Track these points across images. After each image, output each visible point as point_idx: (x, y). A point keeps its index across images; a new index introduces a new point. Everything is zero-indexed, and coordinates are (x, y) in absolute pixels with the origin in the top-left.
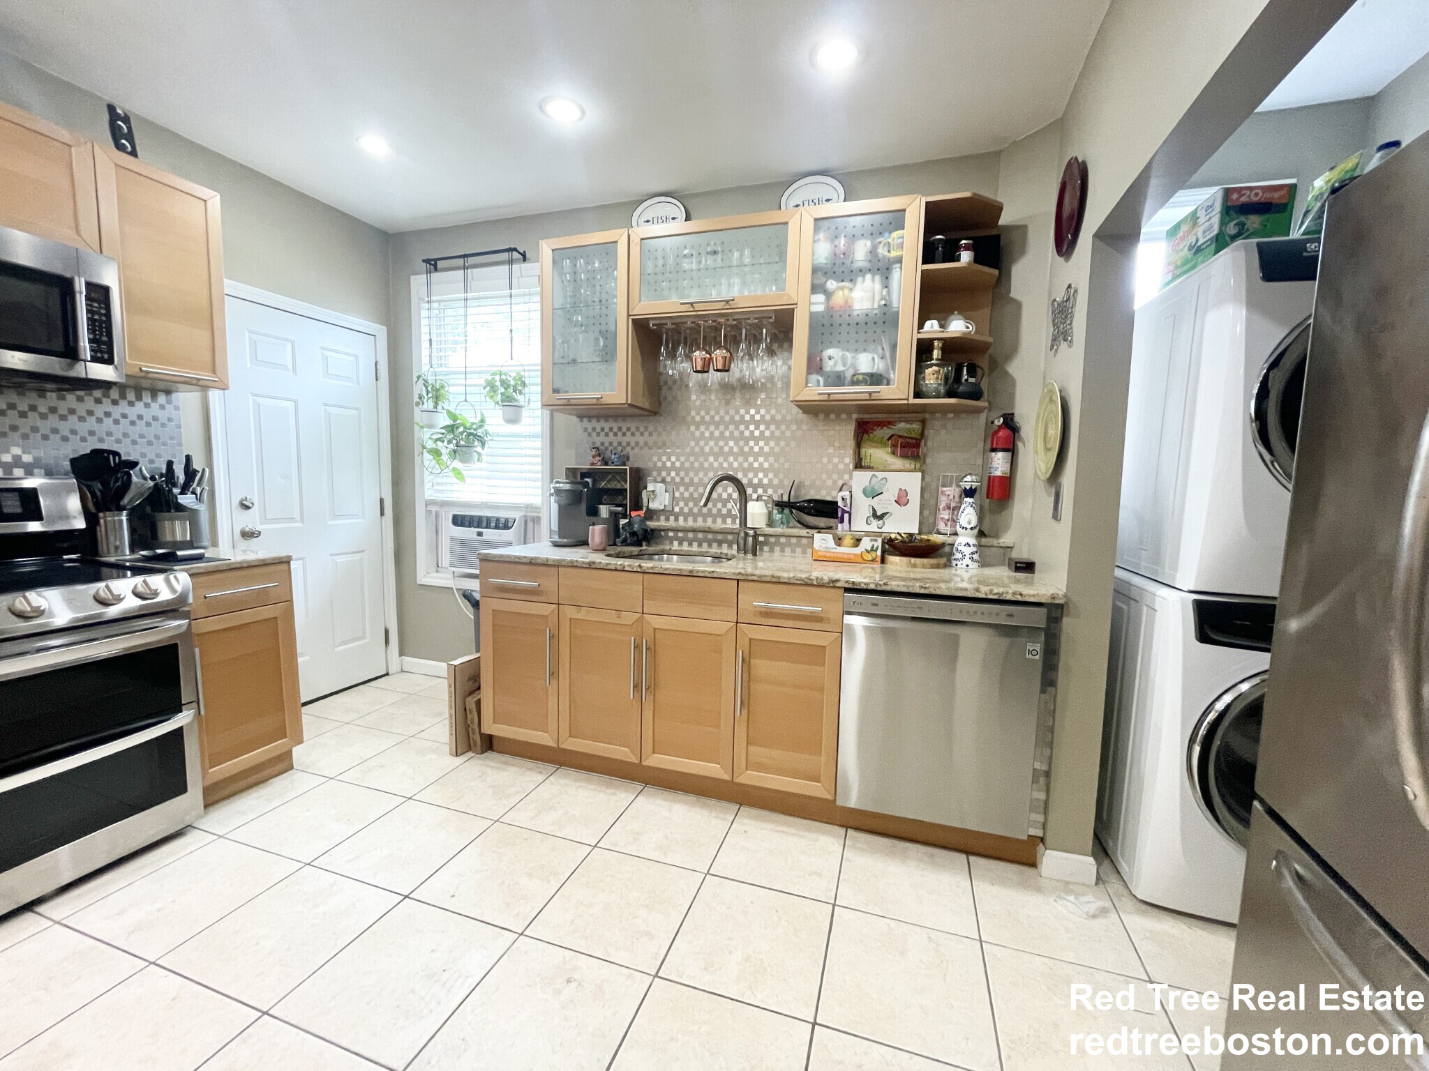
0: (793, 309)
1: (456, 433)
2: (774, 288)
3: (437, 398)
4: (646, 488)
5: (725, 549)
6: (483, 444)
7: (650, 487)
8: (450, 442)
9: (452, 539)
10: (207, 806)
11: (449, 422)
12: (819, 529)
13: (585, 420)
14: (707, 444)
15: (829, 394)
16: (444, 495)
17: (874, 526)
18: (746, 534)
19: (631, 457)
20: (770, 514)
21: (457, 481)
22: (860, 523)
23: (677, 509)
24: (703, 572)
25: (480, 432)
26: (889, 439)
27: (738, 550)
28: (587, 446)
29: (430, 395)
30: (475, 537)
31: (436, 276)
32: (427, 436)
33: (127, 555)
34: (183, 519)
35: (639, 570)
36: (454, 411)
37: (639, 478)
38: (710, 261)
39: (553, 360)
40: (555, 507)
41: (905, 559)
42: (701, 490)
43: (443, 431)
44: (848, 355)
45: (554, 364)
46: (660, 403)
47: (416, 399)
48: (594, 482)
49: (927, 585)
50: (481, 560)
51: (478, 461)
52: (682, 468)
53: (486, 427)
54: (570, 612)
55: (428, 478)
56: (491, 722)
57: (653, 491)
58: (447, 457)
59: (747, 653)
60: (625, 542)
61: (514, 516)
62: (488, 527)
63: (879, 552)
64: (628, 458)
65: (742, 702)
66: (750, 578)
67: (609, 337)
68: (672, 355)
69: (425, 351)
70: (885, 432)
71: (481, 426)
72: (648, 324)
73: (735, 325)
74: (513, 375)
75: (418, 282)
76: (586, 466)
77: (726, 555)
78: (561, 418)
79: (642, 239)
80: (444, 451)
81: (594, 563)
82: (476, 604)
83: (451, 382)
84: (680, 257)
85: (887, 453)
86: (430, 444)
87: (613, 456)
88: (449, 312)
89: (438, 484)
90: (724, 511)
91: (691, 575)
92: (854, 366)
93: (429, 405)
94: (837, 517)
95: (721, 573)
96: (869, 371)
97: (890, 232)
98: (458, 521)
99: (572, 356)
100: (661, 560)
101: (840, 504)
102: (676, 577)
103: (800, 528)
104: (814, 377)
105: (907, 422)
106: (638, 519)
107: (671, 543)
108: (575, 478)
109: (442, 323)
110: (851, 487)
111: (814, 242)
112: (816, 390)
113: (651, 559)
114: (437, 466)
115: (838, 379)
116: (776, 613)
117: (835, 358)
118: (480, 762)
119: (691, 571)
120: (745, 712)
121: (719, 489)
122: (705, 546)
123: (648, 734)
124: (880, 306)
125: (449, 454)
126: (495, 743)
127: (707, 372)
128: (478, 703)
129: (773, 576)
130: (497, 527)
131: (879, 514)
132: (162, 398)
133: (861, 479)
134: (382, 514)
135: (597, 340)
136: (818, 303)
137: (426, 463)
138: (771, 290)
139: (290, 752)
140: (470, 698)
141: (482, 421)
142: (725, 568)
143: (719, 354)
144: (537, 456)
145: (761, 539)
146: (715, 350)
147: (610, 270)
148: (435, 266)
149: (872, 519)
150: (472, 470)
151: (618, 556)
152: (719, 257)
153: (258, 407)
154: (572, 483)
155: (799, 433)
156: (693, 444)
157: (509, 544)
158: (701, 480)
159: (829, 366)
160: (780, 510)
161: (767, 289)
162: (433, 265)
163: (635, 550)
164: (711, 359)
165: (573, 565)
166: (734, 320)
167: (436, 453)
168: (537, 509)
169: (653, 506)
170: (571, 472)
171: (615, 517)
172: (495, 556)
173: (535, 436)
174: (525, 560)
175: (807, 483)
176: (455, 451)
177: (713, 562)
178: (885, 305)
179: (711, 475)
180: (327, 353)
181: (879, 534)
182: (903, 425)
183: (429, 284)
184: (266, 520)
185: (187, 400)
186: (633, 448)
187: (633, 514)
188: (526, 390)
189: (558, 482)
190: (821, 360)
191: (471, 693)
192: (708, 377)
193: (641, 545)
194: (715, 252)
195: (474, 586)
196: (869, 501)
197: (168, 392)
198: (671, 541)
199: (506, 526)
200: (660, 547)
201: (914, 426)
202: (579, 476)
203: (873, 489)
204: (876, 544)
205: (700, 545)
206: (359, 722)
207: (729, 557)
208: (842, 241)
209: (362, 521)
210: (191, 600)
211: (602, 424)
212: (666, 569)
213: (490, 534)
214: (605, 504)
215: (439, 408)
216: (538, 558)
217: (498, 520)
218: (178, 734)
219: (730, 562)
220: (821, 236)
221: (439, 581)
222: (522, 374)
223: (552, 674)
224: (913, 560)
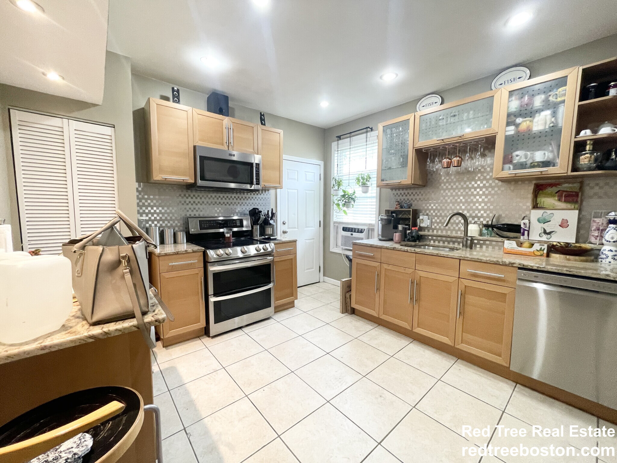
0: (496, 135)
1: (345, 198)
2: (486, 126)
3: (339, 185)
4: (419, 218)
5: (456, 245)
6: (354, 201)
7: (421, 217)
8: (343, 201)
9: (342, 236)
10: (275, 312)
11: (343, 194)
12: (509, 238)
13: (394, 190)
14: (449, 198)
15: (516, 174)
16: (340, 220)
17: (544, 238)
18: (467, 239)
19: (413, 205)
20: (481, 231)
21: (345, 215)
22: (535, 236)
23: (433, 227)
24: (443, 255)
25: (353, 197)
26: (556, 193)
27: (463, 246)
28: (394, 201)
29: (337, 184)
30: (350, 235)
31: (340, 142)
32: (335, 199)
33: (259, 238)
34: (270, 227)
35: (414, 252)
36: (344, 190)
37: (416, 214)
38: (452, 120)
39: (382, 168)
40: (380, 225)
41: (562, 256)
42: (445, 218)
43: (341, 197)
44: (529, 153)
45: (382, 170)
46: (427, 182)
47: (332, 186)
48: (396, 215)
49: (571, 270)
50: (353, 244)
51: (352, 207)
52: (437, 209)
53: (355, 195)
54: (385, 266)
55: (335, 213)
56: (355, 303)
57: (422, 219)
58: (342, 206)
59: (463, 292)
60: (409, 240)
61: (364, 228)
62: (355, 232)
63: (545, 251)
64: (411, 205)
65: (460, 313)
66: (466, 259)
67: (405, 157)
68: (433, 161)
69: (336, 169)
70: (555, 189)
71: (354, 195)
72: (422, 150)
73: (465, 146)
74: (366, 174)
75: (334, 145)
76: (393, 209)
77: (457, 248)
78: (384, 190)
79: (420, 116)
80: (341, 204)
81: (395, 248)
82: (350, 260)
83: (344, 179)
84: (438, 120)
85: (555, 200)
86: (336, 202)
87: (405, 205)
88: (344, 154)
89: (338, 216)
90: (457, 228)
91: (437, 255)
92: (532, 158)
93: (336, 188)
94: (520, 232)
95: (451, 255)
96: (542, 160)
97: (557, 89)
98: (345, 229)
99: (389, 166)
100: (425, 248)
101: (522, 226)
102: (431, 256)
103: (498, 237)
104: (507, 166)
105: (569, 183)
106: (415, 231)
107: (430, 241)
108: (389, 213)
109: (341, 158)
110: (530, 218)
111: (509, 102)
112: (509, 172)
113: (420, 248)
114: (338, 209)
115: (522, 166)
116: (478, 276)
117: (520, 156)
118: (350, 317)
119: (437, 254)
120: (461, 317)
121: (455, 218)
122: (446, 244)
123: (416, 319)
124: (550, 127)
125: (342, 205)
126: (356, 311)
127: (450, 167)
128: (350, 296)
129: (478, 259)
130: (358, 232)
131: (548, 231)
132: (267, 192)
133: (536, 214)
134: (320, 226)
135: (400, 159)
136: (511, 130)
137: (335, 208)
138: (484, 127)
139: (294, 301)
140: (347, 294)
141: (354, 192)
142: (456, 254)
143: (455, 160)
144: (374, 205)
145: (476, 241)
146: (454, 158)
147: (406, 131)
148: (340, 138)
149: (543, 234)
150: (349, 211)
151: (406, 246)
152: (457, 117)
153: (288, 192)
154: (387, 216)
155: (499, 192)
156: (442, 198)
157: (362, 239)
158: (445, 214)
159: (516, 160)
160: (487, 228)
161: (482, 127)
162: (339, 138)
163: (413, 243)
164: (451, 162)
165: (387, 248)
166: (463, 144)
167: (338, 205)
168: (373, 225)
169: (422, 225)
170: (387, 212)
171: (405, 230)
172: (358, 243)
173: (373, 197)
174: (369, 245)
175: (503, 215)
176: (344, 204)
177: (450, 251)
178: (553, 126)
179: (450, 212)
180: (306, 173)
181: (545, 242)
182: (566, 185)
183: (338, 144)
184: (289, 228)
185: (272, 192)
186: (414, 201)
187: (413, 229)
188: (371, 180)
189: (382, 216)
190: (512, 157)
191: (348, 292)
192: (450, 169)
193: (416, 242)
194: (455, 116)
195: (350, 254)
196: (542, 225)
197: (268, 190)
198: (430, 240)
199: (361, 231)
200: (425, 243)
201: (575, 185)
202: (390, 213)
203: (545, 219)
204: (543, 248)
205: (444, 243)
206: (312, 296)
207: (458, 249)
208: (526, 98)
209: (314, 228)
210: (274, 252)
211: (401, 191)
212: (426, 252)
213: (355, 235)
214: (401, 224)
215: (340, 188)
216: (374, 245)
217: (358, 229)
218: (269, 290)
219: (458, 251)
220: (513, 98)
221: (337, 251)
222: (369, 174)
223: (377, 289)
224: (568, 257)
